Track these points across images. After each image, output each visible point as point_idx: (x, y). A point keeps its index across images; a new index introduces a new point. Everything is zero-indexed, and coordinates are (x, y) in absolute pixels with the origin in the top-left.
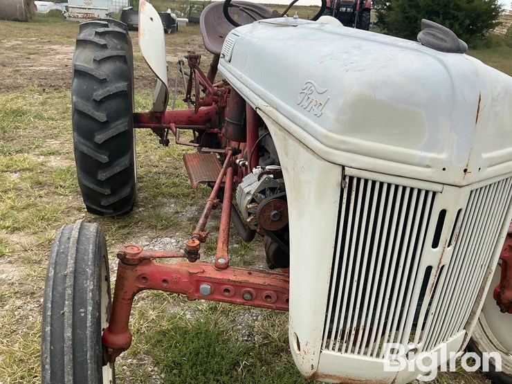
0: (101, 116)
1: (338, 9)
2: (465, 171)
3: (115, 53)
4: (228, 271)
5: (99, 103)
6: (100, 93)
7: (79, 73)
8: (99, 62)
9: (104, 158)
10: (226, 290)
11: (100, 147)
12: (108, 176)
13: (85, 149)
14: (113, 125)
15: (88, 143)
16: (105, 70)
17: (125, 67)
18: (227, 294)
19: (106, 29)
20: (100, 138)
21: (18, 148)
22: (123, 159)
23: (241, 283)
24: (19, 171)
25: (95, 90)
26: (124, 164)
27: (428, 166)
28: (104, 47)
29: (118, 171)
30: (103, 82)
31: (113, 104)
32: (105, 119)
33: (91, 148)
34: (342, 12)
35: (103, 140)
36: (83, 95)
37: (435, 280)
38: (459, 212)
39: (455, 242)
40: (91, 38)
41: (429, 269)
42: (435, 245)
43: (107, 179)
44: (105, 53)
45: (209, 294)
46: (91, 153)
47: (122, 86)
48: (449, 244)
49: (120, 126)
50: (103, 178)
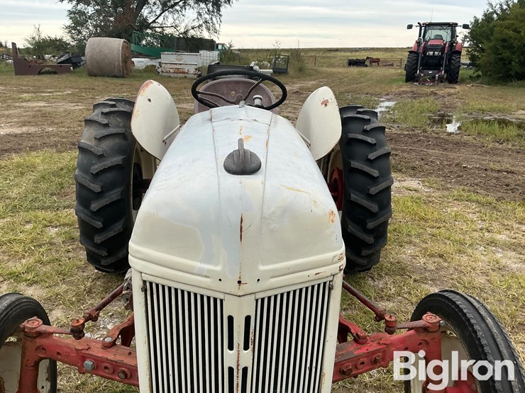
0: (96, 188)
1: (424, 53)
2: (239, 282)
3: (115, 131)
4: (113, 350)
5: (96, 176)
6: (96, 167)
7: (83, 150)
8: (100, 139)
9: (99, 224)
10: (106, 368)
11: (97, 214)
12: (103, 239)
13: (82, 216)
14: (108, 194)
15: (86, 211)
16: (104, 147)
17: (124, 142)
18: (107, 371)
19: (112, 109)
20: (95, 206)
22: (117, 224)
23: (116, 362)
24: (60, 226)
25: (93, 164)
26: (117, 229)
27: (206, 277)
28: (106, 126)
29: (113, 235)
30: (101, 157)
31: (109, 176)
32: (100, 190)
33: (88, 215)
34: (429, 56)
35: (97, 208)
36: (84, 168)
37: (238, 380)
38: (248, 319)
39: (251, 346)
40: (96, 118)
41: (231, 370)
42: (231, 348)
43: (103, 243)
44: (105, 132)
45: (93, 369)
46: (88, 219)
47: (117, 160)
48: (246, 348)
49: (114, 195)
50: (99, 242)
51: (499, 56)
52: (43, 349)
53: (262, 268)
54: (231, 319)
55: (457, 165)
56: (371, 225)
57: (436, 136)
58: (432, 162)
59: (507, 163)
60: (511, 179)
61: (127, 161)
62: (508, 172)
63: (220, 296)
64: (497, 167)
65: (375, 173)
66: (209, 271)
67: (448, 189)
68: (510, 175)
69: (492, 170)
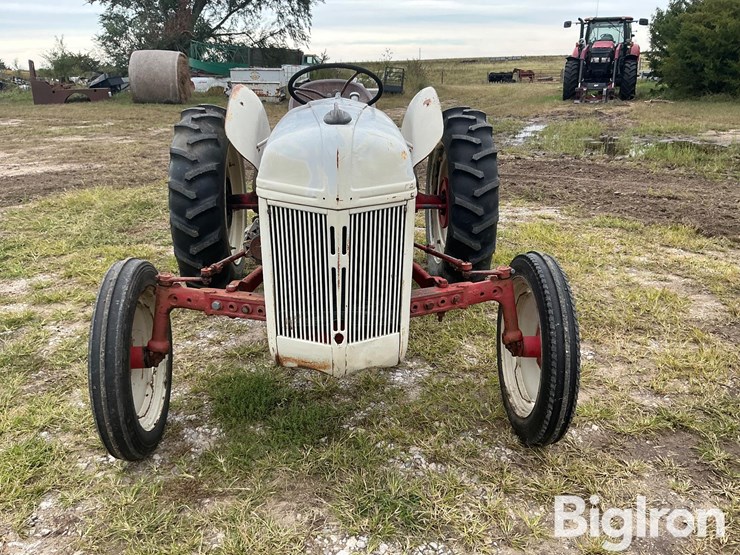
0: (191, 194)
1: (587, 59)
2: (338, 199)
3: (207, 136)
4: (236, 293)
5: (190, 182)
6: (191, 173)
7: (174, 156)
8: (193, 145)
9: (194, 233)
10: (231, 306)
11: (191, 222)
12: (199, 250)
13: (177, 225)
14: (203, 202)
15: (180, 219)
16: (197, 153)
17: (217, 149)
18: (232, 309)
19: (202, 115)
20: (190, 214)
21: (140, 239)
22: (213, 234)
23: (240, 299)
25: (187, 171)
26: (212, 239)
27: (314, 197)
28: (198, 131)
29: (208, 245)
30: (194, 163)
31: (204, 183)
32: (195, 197)
33: (183, 224)
34: (594, 64)
35: (193, 216)
36: (178, 176)
37: (339, 278)
38: (345, 229)
39: (348, 251)
40: (186, 124)
41: (334, 270)
42: (333, 252)
43: (198, 253)
44: (198, 137)
45: (219, 309)
46: (182, 228)
47: (211, 166)
48: (344, 252)
49: (209, 203)
50: (195, 252)
51: (688, 61)
52: (175, 298)
53: (353, 190)
54: (332, 229)
55: (609, 192)
56: (477, 229)
57: (591, 162)
58: (577, 189)
59: (671, 189)
60: (671, 206)
61: (221, 166)
62: (669, 198)
63: (324, 212)
64: (657, 193)
65: (480, 174)
66: (316, 192)
67: (590, 216)
68: (671, 201)
69: (650, 196)
